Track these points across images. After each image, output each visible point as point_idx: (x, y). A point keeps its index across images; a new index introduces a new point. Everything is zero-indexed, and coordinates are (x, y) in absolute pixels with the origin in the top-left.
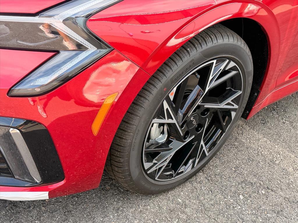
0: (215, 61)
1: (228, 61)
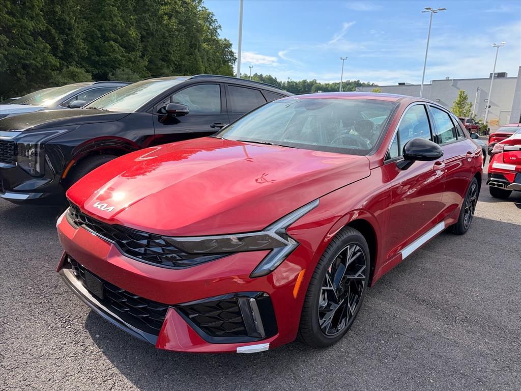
0: (349, 246)
1: (355, 246)
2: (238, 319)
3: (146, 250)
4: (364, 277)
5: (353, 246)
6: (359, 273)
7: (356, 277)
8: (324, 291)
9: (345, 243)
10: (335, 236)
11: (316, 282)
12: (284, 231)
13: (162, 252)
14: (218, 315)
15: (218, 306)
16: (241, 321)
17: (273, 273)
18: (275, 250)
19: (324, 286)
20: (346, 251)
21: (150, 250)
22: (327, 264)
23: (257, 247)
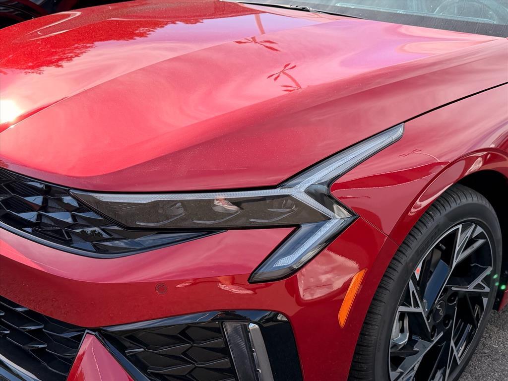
0: (460, 226)
1: (474, 225)
2: (223, 362)
3: (39, 217)
4: (487, 289)
5: (471, 225)
6: (479, 280)
7: (471, 288)
8: (402, 315)
9: (453, 218)
10: (433, 205)
11: (386, 296)
12: (324, 189)
13: (72, 223)
14: (184, 353)
15: (184, 334)
16: (229, 365)
17: (298, 274)
18: (304, 228)
19: (403, 305)
20: (453, 236)
21: (49, 217)
22: (411, 260)
23: (267, 221)
